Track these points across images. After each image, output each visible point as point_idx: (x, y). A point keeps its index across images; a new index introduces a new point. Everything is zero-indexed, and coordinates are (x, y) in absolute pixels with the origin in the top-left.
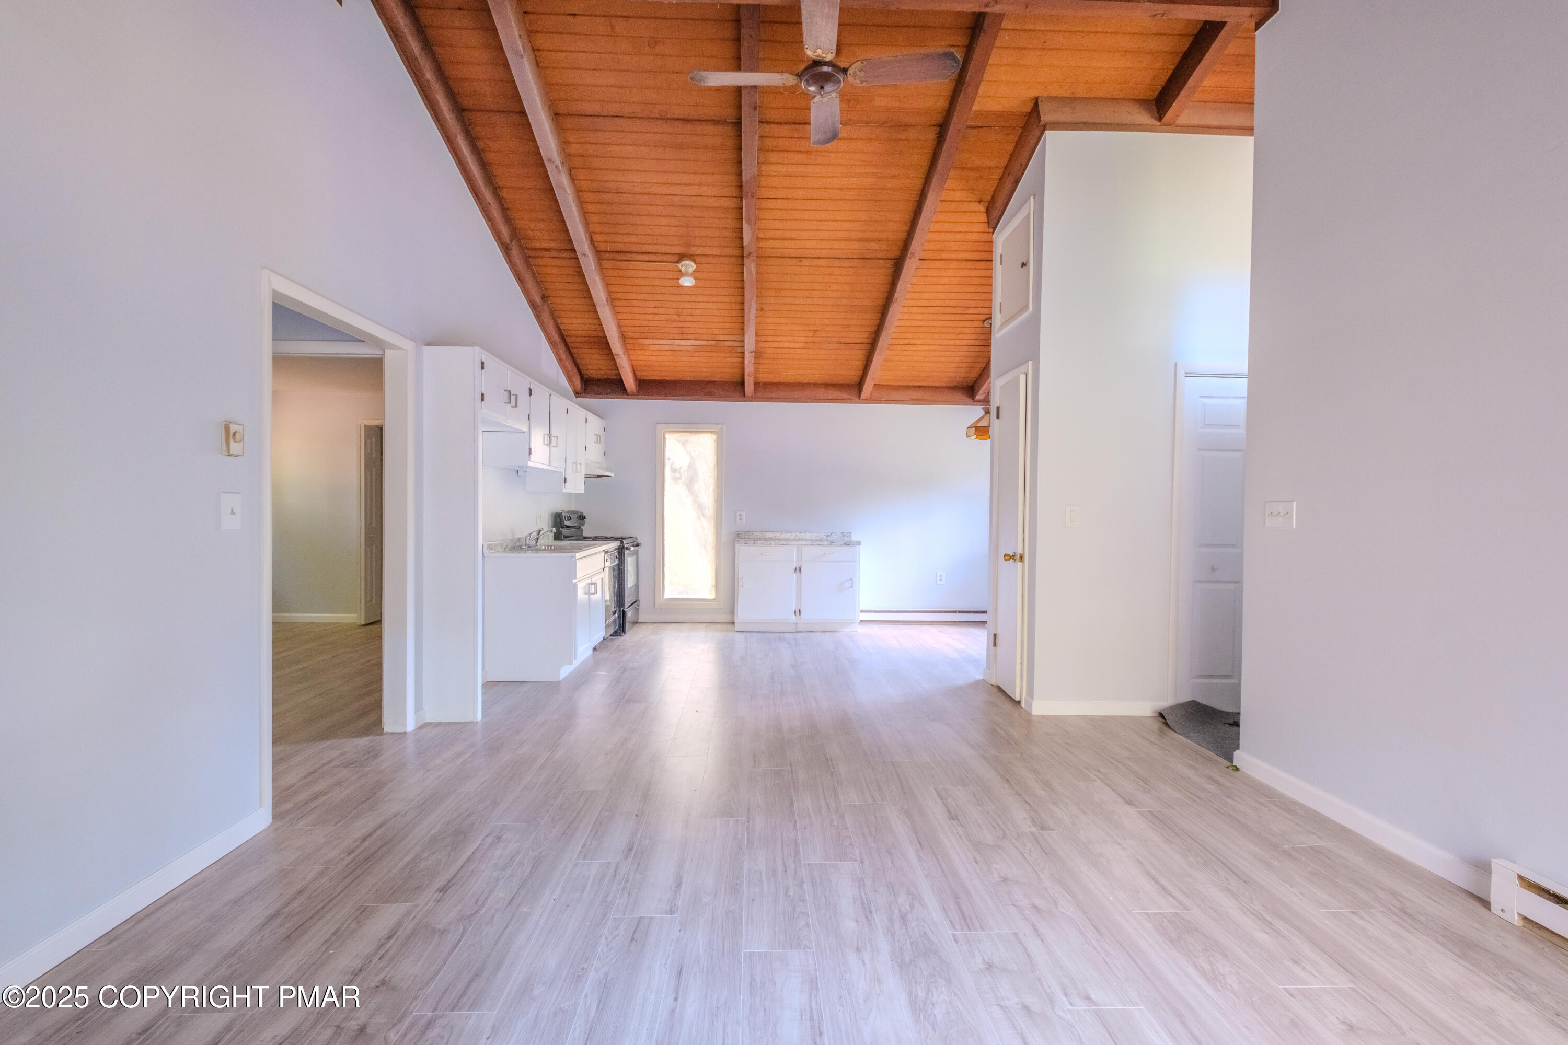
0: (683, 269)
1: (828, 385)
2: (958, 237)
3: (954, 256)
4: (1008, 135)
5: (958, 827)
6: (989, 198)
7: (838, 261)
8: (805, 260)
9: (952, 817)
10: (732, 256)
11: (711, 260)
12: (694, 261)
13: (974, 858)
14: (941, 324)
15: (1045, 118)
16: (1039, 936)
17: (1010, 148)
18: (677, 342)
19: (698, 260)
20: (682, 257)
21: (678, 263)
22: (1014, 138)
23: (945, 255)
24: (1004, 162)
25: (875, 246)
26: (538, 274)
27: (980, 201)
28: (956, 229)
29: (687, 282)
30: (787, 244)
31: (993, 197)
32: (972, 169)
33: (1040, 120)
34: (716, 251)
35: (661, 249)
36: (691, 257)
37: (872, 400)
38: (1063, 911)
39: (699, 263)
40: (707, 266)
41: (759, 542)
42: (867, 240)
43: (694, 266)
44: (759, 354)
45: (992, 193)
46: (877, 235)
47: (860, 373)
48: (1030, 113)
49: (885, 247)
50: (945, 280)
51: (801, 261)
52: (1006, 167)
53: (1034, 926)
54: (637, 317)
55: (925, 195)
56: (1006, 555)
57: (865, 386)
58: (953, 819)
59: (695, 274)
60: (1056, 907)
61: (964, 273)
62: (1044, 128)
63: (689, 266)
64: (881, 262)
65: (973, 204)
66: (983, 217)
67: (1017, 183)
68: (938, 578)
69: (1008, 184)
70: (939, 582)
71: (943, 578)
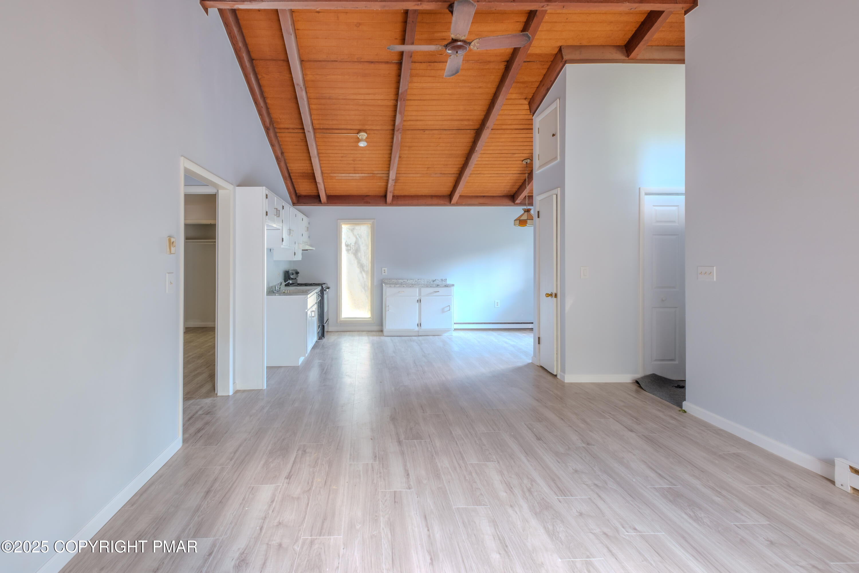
0: (360, 137)
1: (432, 197)
2: (512, 117)
3: (509, 127)
4: (543, 65)
5: (543, 444)
6: (530, 97)
7: (445, 131)
8: (427, 131)
9: (539, 439)
10: (387, 130)
11: (376, 132)
12: (366, 133)
13: (557, 460)
14: (499, 162)
15: (566, 57)
16: (601, 499)
17: (544, 72)
18: (351, 175)
19: (368, 132)
20: (359, 131)
21: (357, 134)
22: (547, 66)
23: (504, 127)
24: (540, 79)
25: (466, 123)
26: (280, 141)
27: (525, 99)
28: (511, 114)
29: (362, 144)
30: (418, 123)
31: (533, 96)
32: (522, 82)
33: (562, 58)
34: (378, 128)
35: (348, 127)
36: (365, 131)
37: (457, 204)
38: (611, 487)
39: (369, 134)
40: (373, 135)
41: (397, 286)
42: (462, 120)
43: (366, 135)
44: (396, 180)
45: (533, 94)
46: (467, 117)
47: (451, 189)
48: (556, 53)
49: (471, 123)
50: (503, 140)
51: (424, 132)
52: (541, 81)
53: (598, 494)
54: (331, 162)
55: (497, 97)
56: (547, 294)
57: (454, 197)
58: (539, 440)
59: (366, 140)
60: (607, 485)
61: (514, 136)
62: (566, 62)
63: (363, 135)
64: (468, 131)
65: (523, 100)
66: (527, 107)
67: (548, 90)
68: (496, 304)
69: (543, 90)
70: (496, 306)
71: (499, 304)
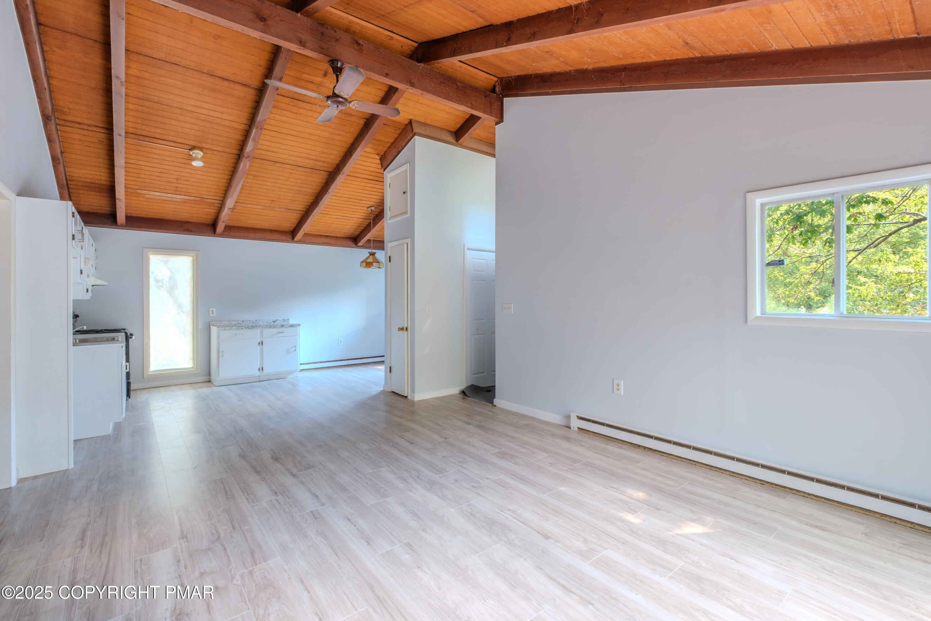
0: (194, 155)
1: (272, 231)
2: (364, 168)
3: (360, 175)
4: (396, 130)
6: (382, 154)
7: (298, 167)
8: (278, 163)
10: (231, 154)
11: (215, 153)
12: (202, 151)
14: (346, 206)
15: (416, 131)
17: (396, 136)
18: (169, 195)
19: (205, 151)
20: (193, 148)
21: (190, 150)
22: (398, 132)
23: (356, 175)
24: (392, 141)
25: (321, 164)
26: (62, 137)
27: (378, 154)
28: (364, 164)
29: (197, 164)
30: (270, 154)
31: (384, 154)
32: (377, 140)
33: (413, 130)
34: (219, 149)
35: (179, 140)
36: (200, 149)
37: (300, 241)
39: (205, 153)
40: (211, 155)
42: (318, 161)
43: (202, 154)
44: (235, 210)
45: (384, 152)
46: (323, 159)
47: (294, 226)
48: (407, 124)
49: (326, 165)
51: (275, 164)
52: (393, 143)
54: (141, 176)
56: (398, 328)
57: (298, 234)
58: (412, 444)
59: (202, 159)
60: (465, 460)
62: (416, 134)
63: (198, 153)
64: (322, 172)
65: (375, 155)
66: (379, 162)
67: (399, 153)
68: (340, 342)
69: (394, 151)
70: (340, 344)
71: (342, 342)
